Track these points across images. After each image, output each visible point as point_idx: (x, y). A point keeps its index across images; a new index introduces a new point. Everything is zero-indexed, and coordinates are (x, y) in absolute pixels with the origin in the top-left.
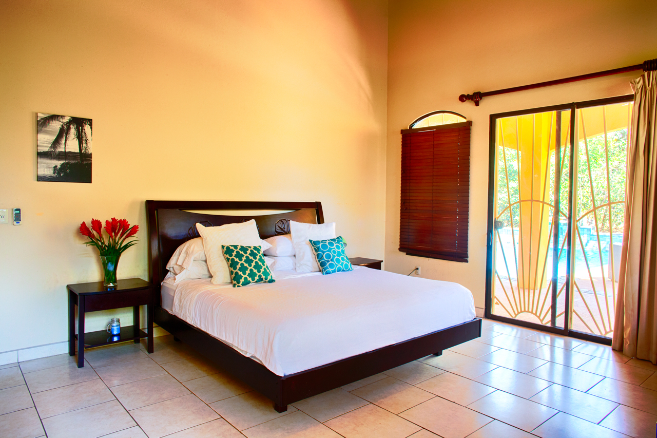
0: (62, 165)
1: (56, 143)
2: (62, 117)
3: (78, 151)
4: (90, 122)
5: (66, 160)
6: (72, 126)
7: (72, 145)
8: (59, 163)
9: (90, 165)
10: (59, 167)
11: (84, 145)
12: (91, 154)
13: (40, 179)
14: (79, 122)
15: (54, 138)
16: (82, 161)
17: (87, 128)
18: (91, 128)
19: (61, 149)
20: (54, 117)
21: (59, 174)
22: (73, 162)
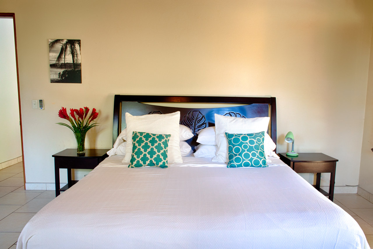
0: (64, 72)
1: (59, 57)
2: (62, 40)
3: (72, 62)
4: (79, 42)
5: (65, 68)
6: (68, 46)
7: (68, 59)
8: (61, 71)
9: (80, 71)
10: (62, 73)
11: (76, 58)
12: (81, 63)
13: (53, 81)
14: (72, 42)
15: (58, 55)
16: (75, 69)
17: (77, 46)
18: (80, 48)
19: (62, 61)
20: (57, 41)
21: (62, 78)
22: (69, 70)
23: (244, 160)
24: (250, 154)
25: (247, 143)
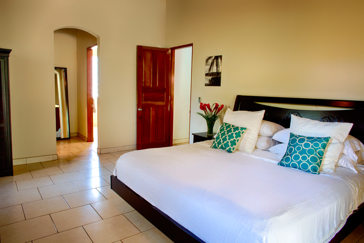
0: (212, 79)
1: (210, 69)
2: (212, 57)
3: (216, 72)
4: (221, 57)
5: (212, 76)
6: (215, 60)
7: (214, 70)
8: (210, 78)
9: (220, 78)
10: (210, 79)
11: (218, 68)
12: (221, 72)
13: (206, 85)
14: (217, 58)
15: (209, 67)
16: (217, 76)
17: (219, 60)
18: (221, 61)
19: (211, 72)
20: (210, 58)
21: (210, 82)
22: (214, 77)
23: (292, 161)
24: (301, 157)
25: (301, 145)
